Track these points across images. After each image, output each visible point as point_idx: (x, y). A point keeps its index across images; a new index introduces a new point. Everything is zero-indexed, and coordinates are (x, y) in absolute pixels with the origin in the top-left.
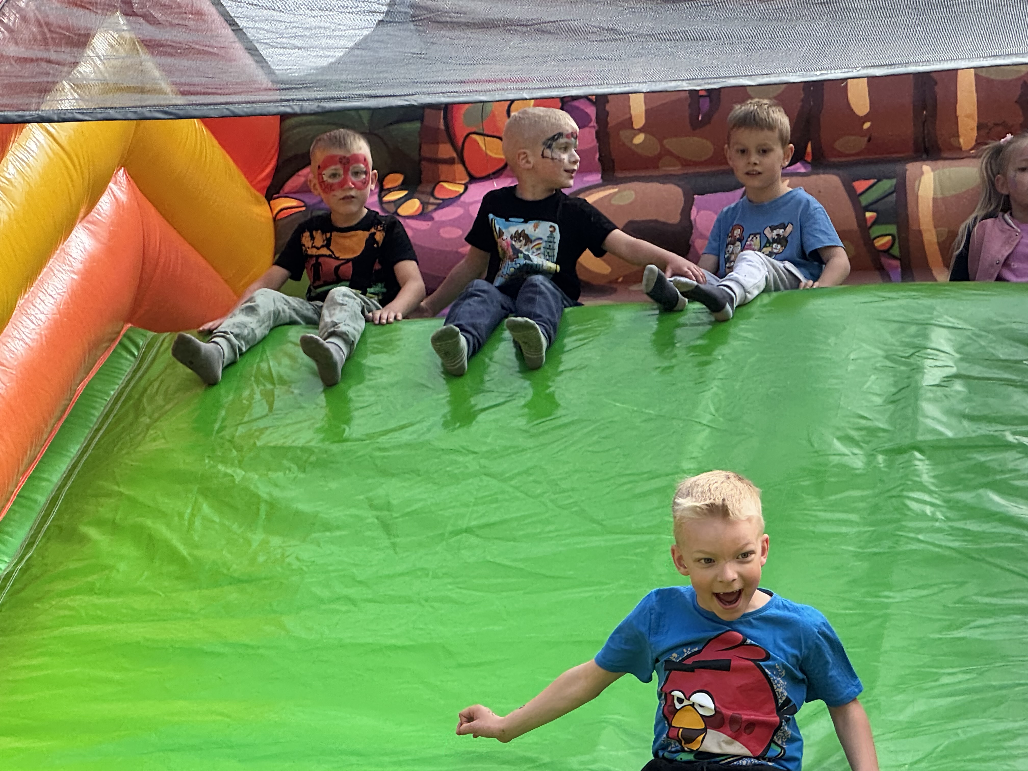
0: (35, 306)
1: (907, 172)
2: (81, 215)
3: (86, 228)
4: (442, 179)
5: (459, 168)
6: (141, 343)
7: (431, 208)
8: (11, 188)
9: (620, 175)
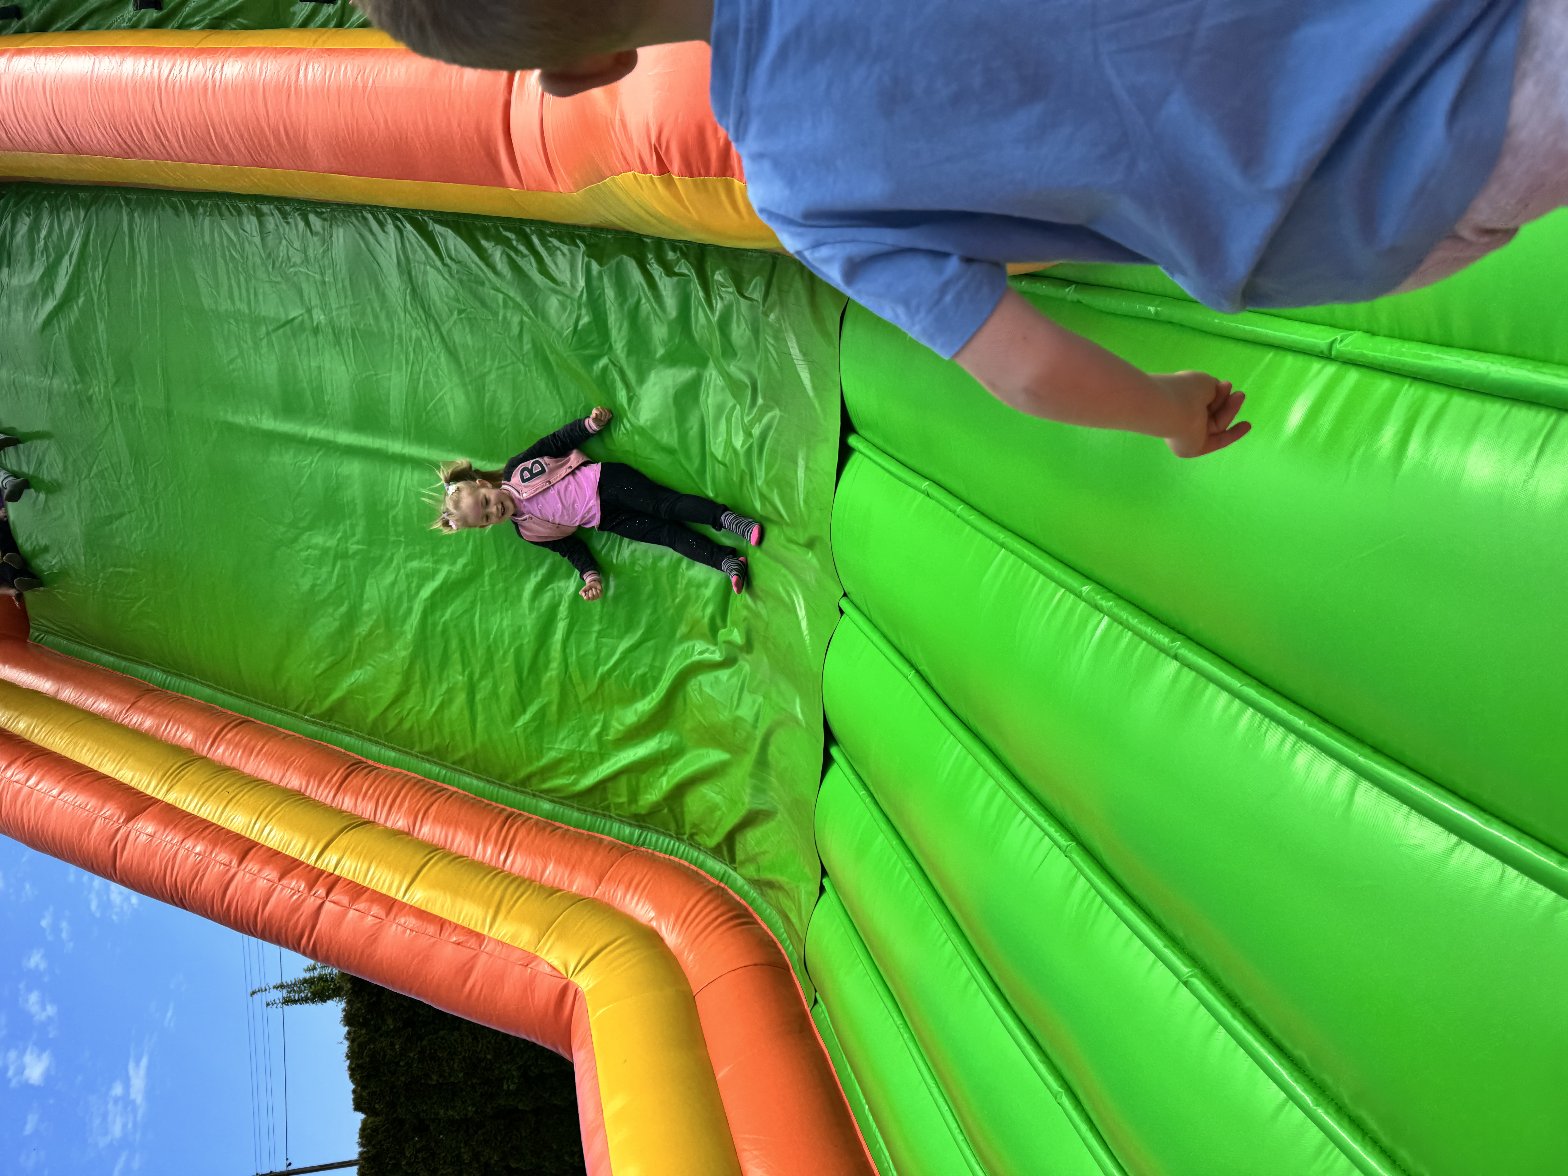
6: (37, 634)
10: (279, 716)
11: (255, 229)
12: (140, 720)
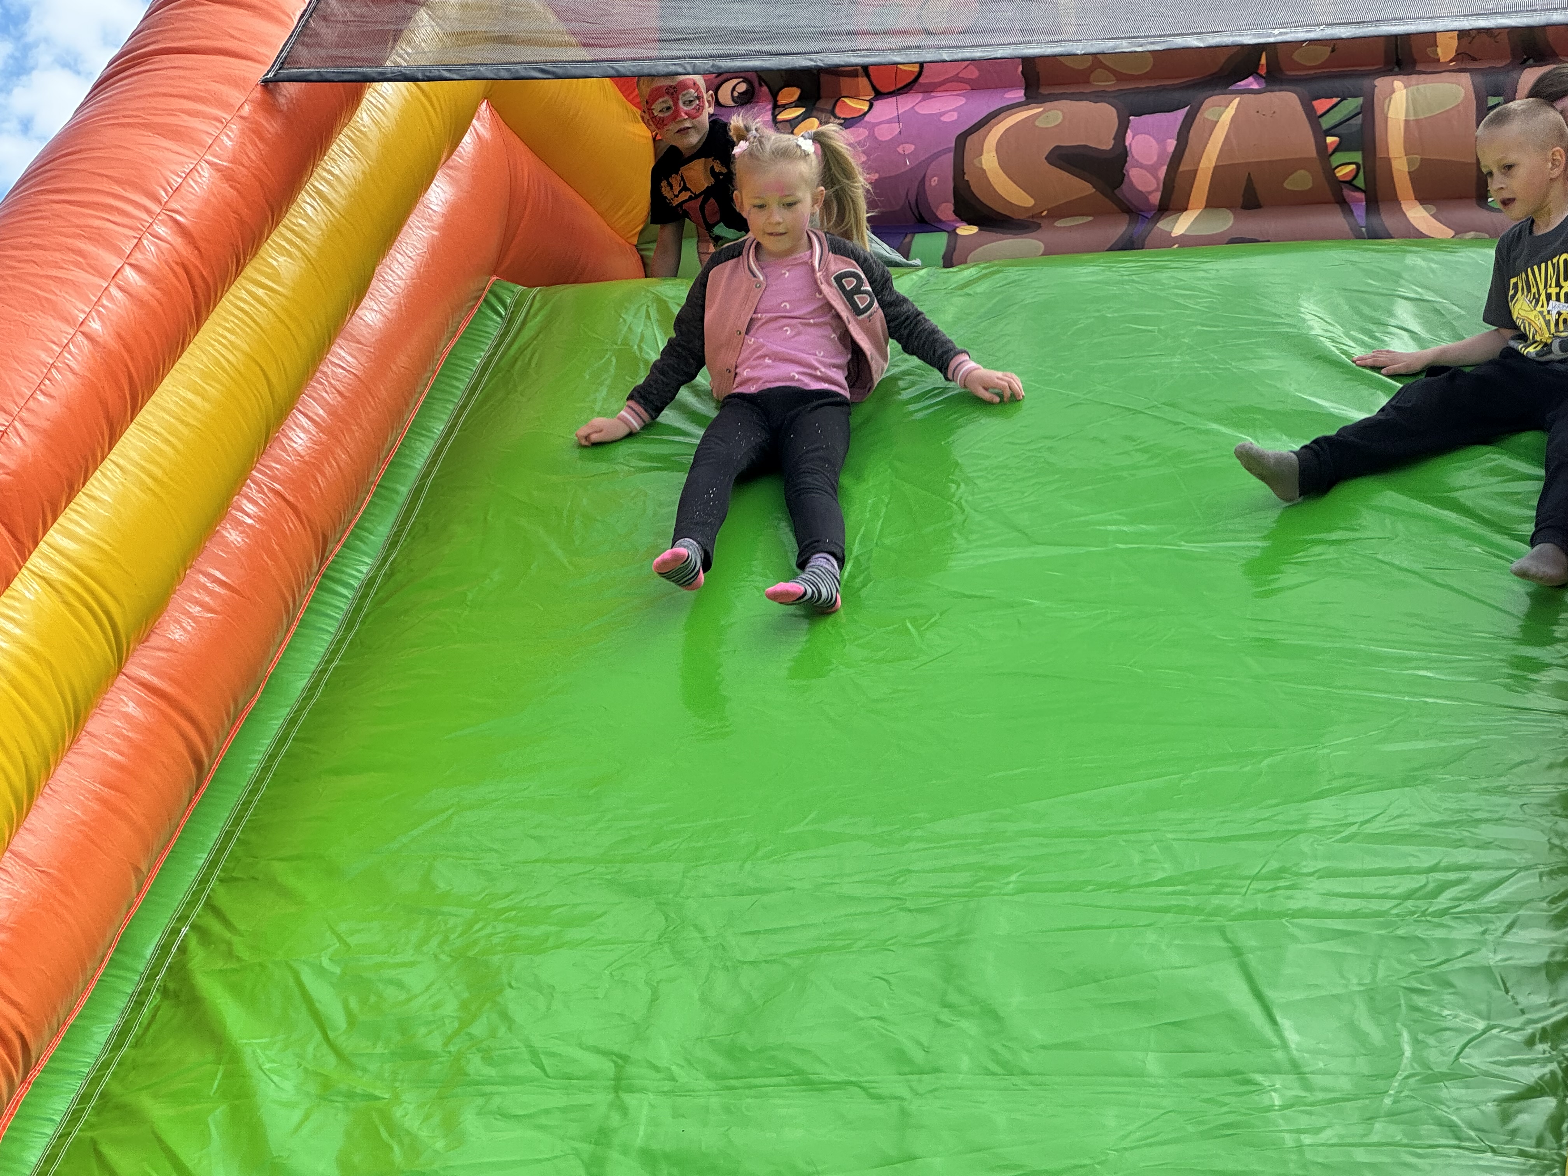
0: (393, 271)
1: (1376, 89)
2: (443, 160)
3: (447, 174)
4: (843, 94)
5: (863, 82)
6: (509, 301)
8: (366, 143)
9: (1044, 91)
10: (201, 859)
11: (1517, 954)
12: (249, 521)
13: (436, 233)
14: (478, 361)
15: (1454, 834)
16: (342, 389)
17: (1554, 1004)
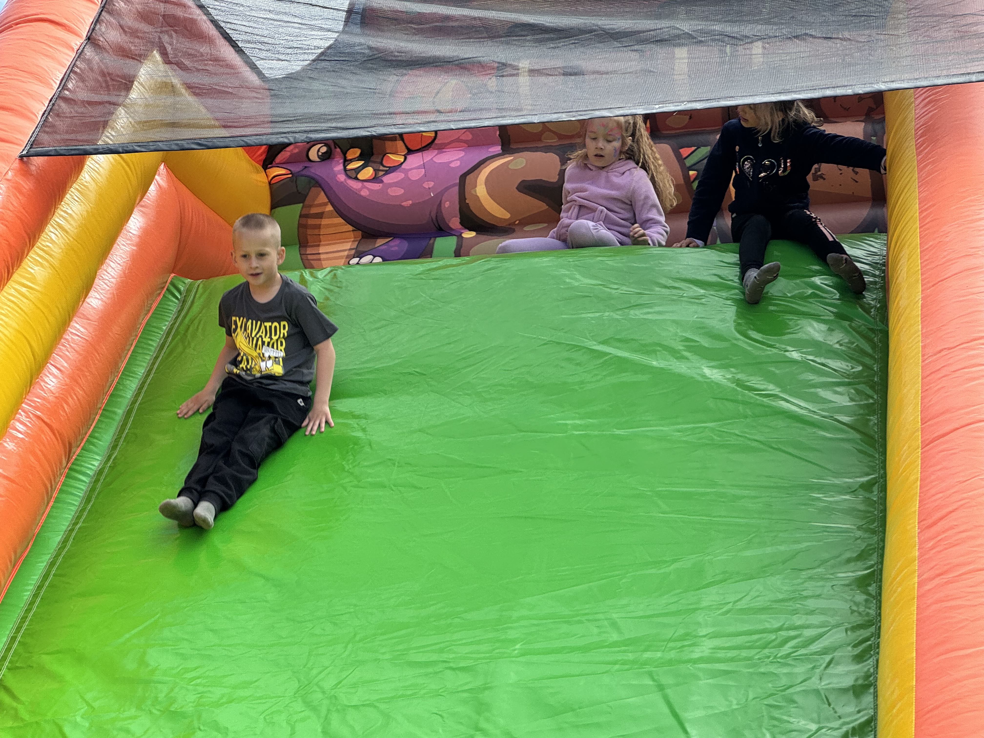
0: (108, 273)
2: (137, 202)
3: (140, 211)
4: (388, 152)
5: (400, 144)
6: (182, 289)
7: (381, 173)
8: (88, 192)
9: (513, 146)
11: (835, 680)
12: (20, 436)
13: (135, 248)
14: (164, 328)
15: (792, 606)
16: (77, 349)
17: (859, 712)
